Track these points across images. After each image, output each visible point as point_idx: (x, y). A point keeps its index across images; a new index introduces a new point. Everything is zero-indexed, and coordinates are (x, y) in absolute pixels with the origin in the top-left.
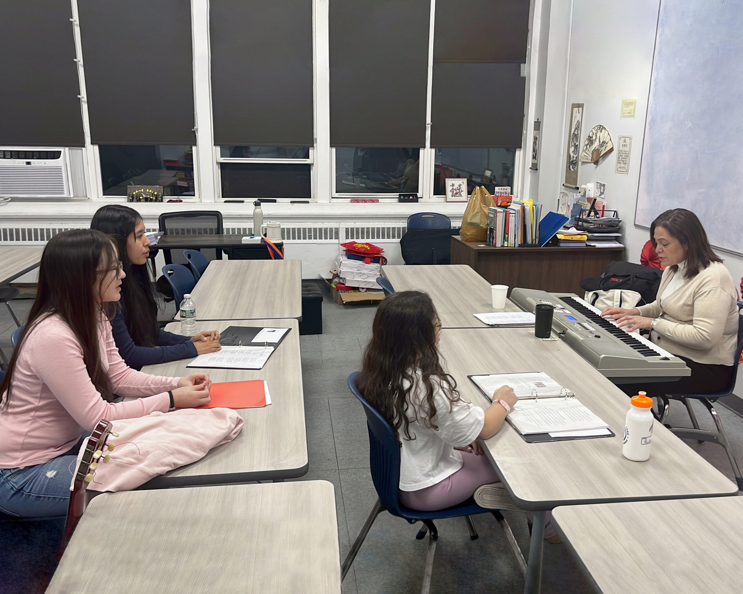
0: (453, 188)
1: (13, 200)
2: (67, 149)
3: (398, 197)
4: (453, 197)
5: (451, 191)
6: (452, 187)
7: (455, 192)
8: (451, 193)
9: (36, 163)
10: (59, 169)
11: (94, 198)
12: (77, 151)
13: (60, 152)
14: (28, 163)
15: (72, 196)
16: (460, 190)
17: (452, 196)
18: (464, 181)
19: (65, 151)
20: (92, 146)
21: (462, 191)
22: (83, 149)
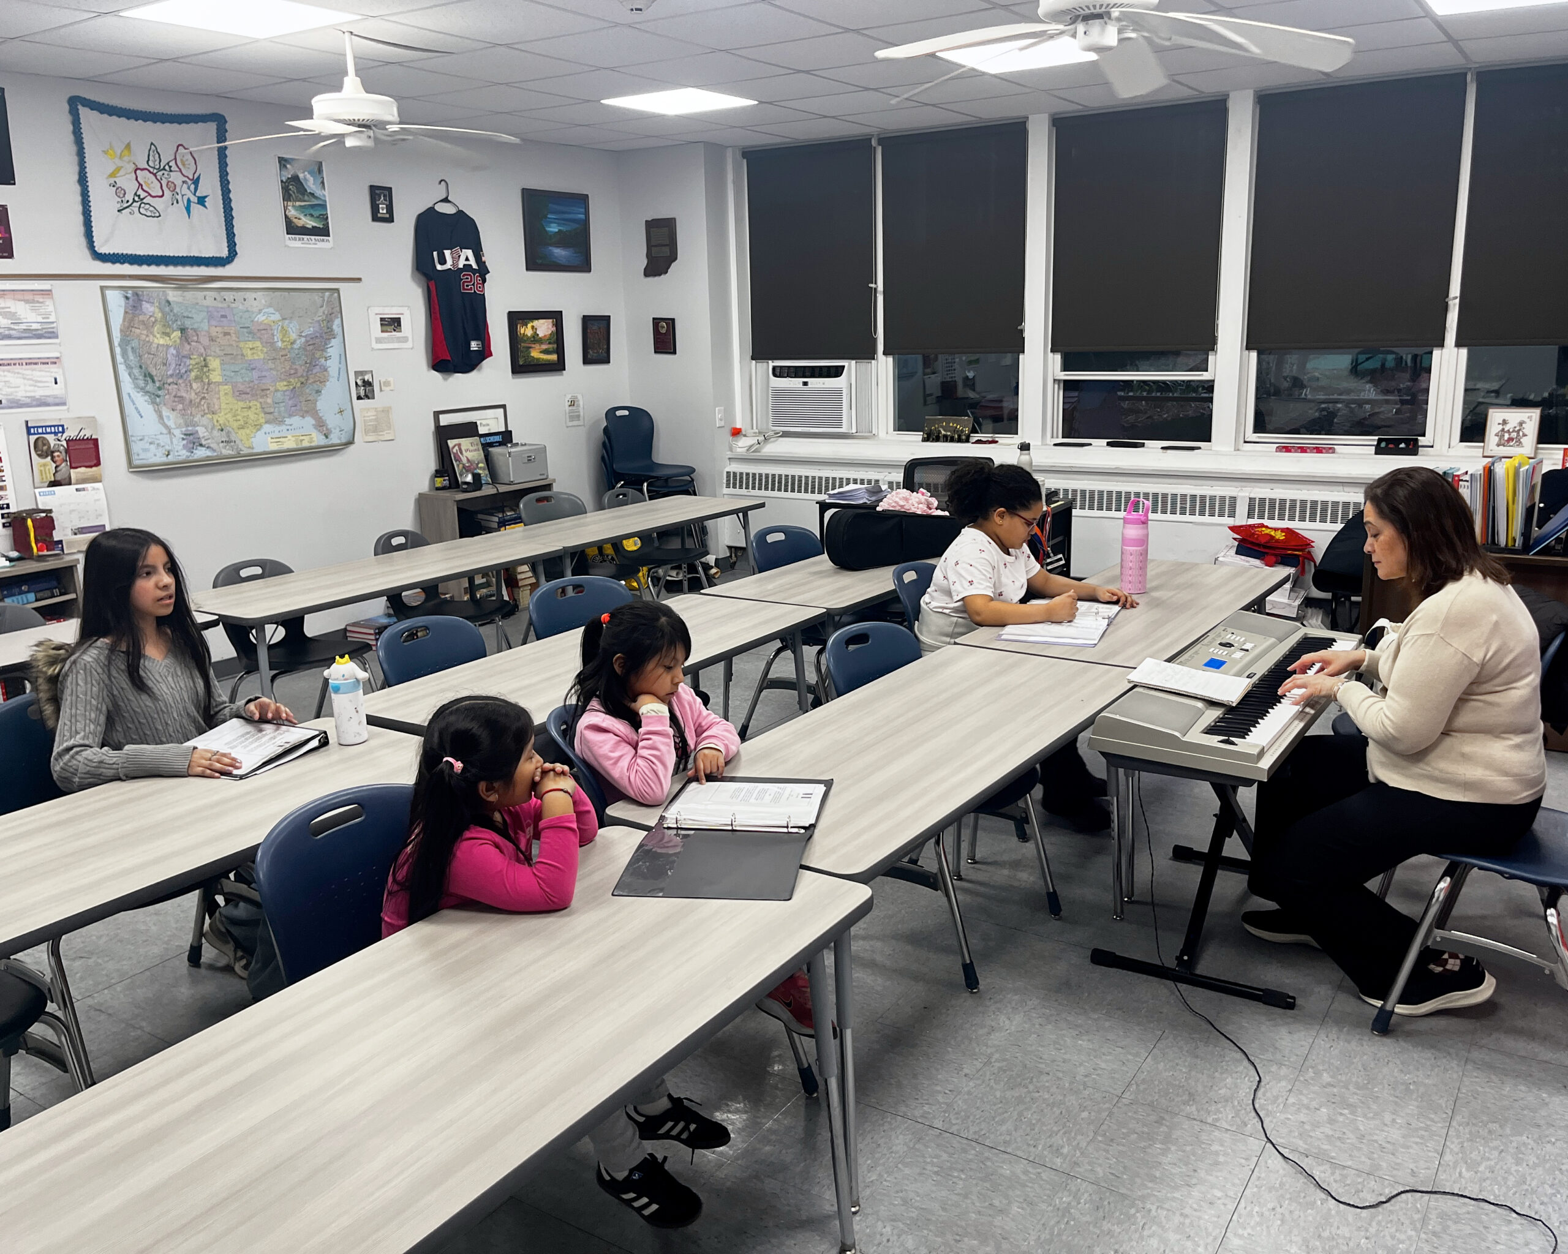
0: (1503, 429)
1: (786, 434)
2: (853, 362)
3: (1375, 443)
4: (1501, 447)
5: (1497, 435)
6: (1501, 427)
7: (1506, 436)
8: (1497, 439)
9: (815, 383)
10: (839, 392)
11: (882, 434)
12: (864, 365)
13: (844, 367)
14: (805, 384)
15: (854, 431)
16: (1521, 433)
17: (1498, 445)
18: (1533, 415)
19: (850, 366)
20: (884, 357)
21: (1525, 435)
22: (873, 361)
